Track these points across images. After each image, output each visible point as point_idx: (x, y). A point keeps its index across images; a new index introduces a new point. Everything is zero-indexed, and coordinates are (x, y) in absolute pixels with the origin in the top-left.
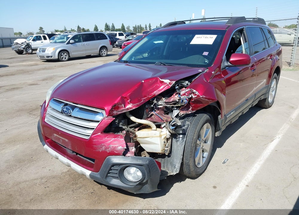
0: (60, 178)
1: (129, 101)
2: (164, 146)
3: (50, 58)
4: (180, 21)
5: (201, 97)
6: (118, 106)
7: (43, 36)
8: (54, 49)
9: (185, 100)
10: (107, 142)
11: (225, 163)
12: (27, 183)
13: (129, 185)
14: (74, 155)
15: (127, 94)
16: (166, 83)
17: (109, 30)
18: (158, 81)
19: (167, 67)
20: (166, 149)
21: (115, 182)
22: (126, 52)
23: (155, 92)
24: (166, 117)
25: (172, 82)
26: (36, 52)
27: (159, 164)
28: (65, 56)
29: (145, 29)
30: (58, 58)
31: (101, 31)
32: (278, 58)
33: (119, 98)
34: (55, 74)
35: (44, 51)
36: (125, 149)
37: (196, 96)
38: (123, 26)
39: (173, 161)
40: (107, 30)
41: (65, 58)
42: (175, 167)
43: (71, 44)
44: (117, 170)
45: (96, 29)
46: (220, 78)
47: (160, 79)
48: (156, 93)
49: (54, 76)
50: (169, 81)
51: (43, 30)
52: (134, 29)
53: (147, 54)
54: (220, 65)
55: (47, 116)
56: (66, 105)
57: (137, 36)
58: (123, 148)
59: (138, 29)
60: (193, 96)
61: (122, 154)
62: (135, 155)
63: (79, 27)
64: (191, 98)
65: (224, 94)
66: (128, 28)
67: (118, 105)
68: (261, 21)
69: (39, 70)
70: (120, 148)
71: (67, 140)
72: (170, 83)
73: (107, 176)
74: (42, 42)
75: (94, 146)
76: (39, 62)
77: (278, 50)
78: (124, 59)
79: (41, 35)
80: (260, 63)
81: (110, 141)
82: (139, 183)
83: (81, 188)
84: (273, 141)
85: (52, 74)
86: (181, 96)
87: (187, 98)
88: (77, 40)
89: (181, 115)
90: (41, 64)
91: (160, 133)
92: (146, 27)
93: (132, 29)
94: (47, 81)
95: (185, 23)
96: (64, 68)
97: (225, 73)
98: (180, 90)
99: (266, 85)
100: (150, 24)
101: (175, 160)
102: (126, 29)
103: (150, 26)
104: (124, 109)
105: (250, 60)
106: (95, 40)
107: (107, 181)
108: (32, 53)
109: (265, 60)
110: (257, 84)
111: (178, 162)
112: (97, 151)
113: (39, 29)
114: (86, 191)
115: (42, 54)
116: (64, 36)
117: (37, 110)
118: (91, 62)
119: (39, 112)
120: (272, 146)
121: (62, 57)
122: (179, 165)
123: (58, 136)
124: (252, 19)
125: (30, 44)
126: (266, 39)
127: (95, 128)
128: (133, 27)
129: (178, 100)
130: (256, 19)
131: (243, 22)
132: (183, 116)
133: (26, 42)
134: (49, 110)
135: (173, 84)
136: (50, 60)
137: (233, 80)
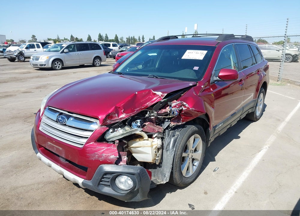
0: (57, 183)
1: (122, 111)
2: (155, 155)
3: (43, 67)
4: (173, 36)
5: (191, 109)
6: (112, 116)
7: (36, 44)
8: (48, 57)
9: (176, 112)
10: (100, 151)
11: (215, 171)
12: (24, 188)
13: (120, 193)
14: (67, 163)
15: (121, 105)
16: (158, 95)
17: (102, 41)
18: (151, 92)
19: (159, 80)
20: (157, 158)
21: (107, 190)
22: (120, 64)
23: (147, 103)
24: (157, 127)
25: (164, 94)
26: (30, 60)
27: (150, 174)
28: (58, 65)
29: (138, 41)
30: (51, 67)
31: (95, 41)
32: (265, 73)
33: (113, 108)
34: (49, 83)
35: (37, 59)
36: (118, 158)
37: (186, 108)
38: (116, 37)
39: (163, 170)
40: (100, 40)
41: (59, 67)
42: (165, 176)
43: (65, 53)
44: (109, 178)
45: (89, 39)
46: (209, 92)
47: (153, 91)
48: (149, 104)
49: (48, 84)
50: (161, 94)
51: (36, 38)
52: (127, 41)
53: (141, 65)
54: (210, 80)
55: (42, 124)
56: (61, 114)
57: (130, 47)
58: (115, 157)
59: (132, 40)
60: (183, 108)
61: (114, 163)
62: (127, 164)
63: (72, 36)
64: (182, 110)
65: (213, 107)
66: (121, 39)
67: (112, 114)
68: (249, 38)
69: (32, 78)
70: (112, 157)
71: (61, 148)
72: (162, 95)
73: (99, 184)
74: (36, 50)
75: (87, 154)
76: (32, 70)
77: (266, 66)
78: (119, 70)
79: (35, 44)
80: (250, 77)
81: (102, 150)
82: (130, 191)
83: (77, 193)
84: (260, 151)
85: (46, 83)
86: (172, 108)
87: (178, 110)
88: (71, 49)
89: (172, 126)
90: (34, 72)
91: (152, 143)
92: (139, 39)
93: (125, 40)
94: (40, 89)
95: (178, 38)
96: (57, 76)
97: (214, 87)
98: (172, 102)
99: (253, 98)
100: (143, 36)
101: (165, 169)
102: (119, 40)
103: (143, 38)
104: (117, 118)
105: (238, 75)
106: (89, 50)
107: (99, 189)
108: (24, 61)
109: (254, 74)
110: (245, 98)
111: (168, 171)
112: (90, 159)
113: (32, 37)
114: (82, 196)
115: (35, 62)
116: (58, 45)
117: (32, 117)
118: (85, 71)
119: (34, 120)
120: (259, 156)
121: (55, 66)
122: (169, 174)
123: (52, 144)
124: (240, 37)
125: (23, 52)
126: (254, 56)
127: (89, 137)
128: (127, 38)
129: (169, 111)
130: (244, 37)
131: (232, 39)
132: (173, 127)
133: (19, 50)
134: (44, 119)
135: (165, 96)
136: (43, 69)
137: (223, 92)
